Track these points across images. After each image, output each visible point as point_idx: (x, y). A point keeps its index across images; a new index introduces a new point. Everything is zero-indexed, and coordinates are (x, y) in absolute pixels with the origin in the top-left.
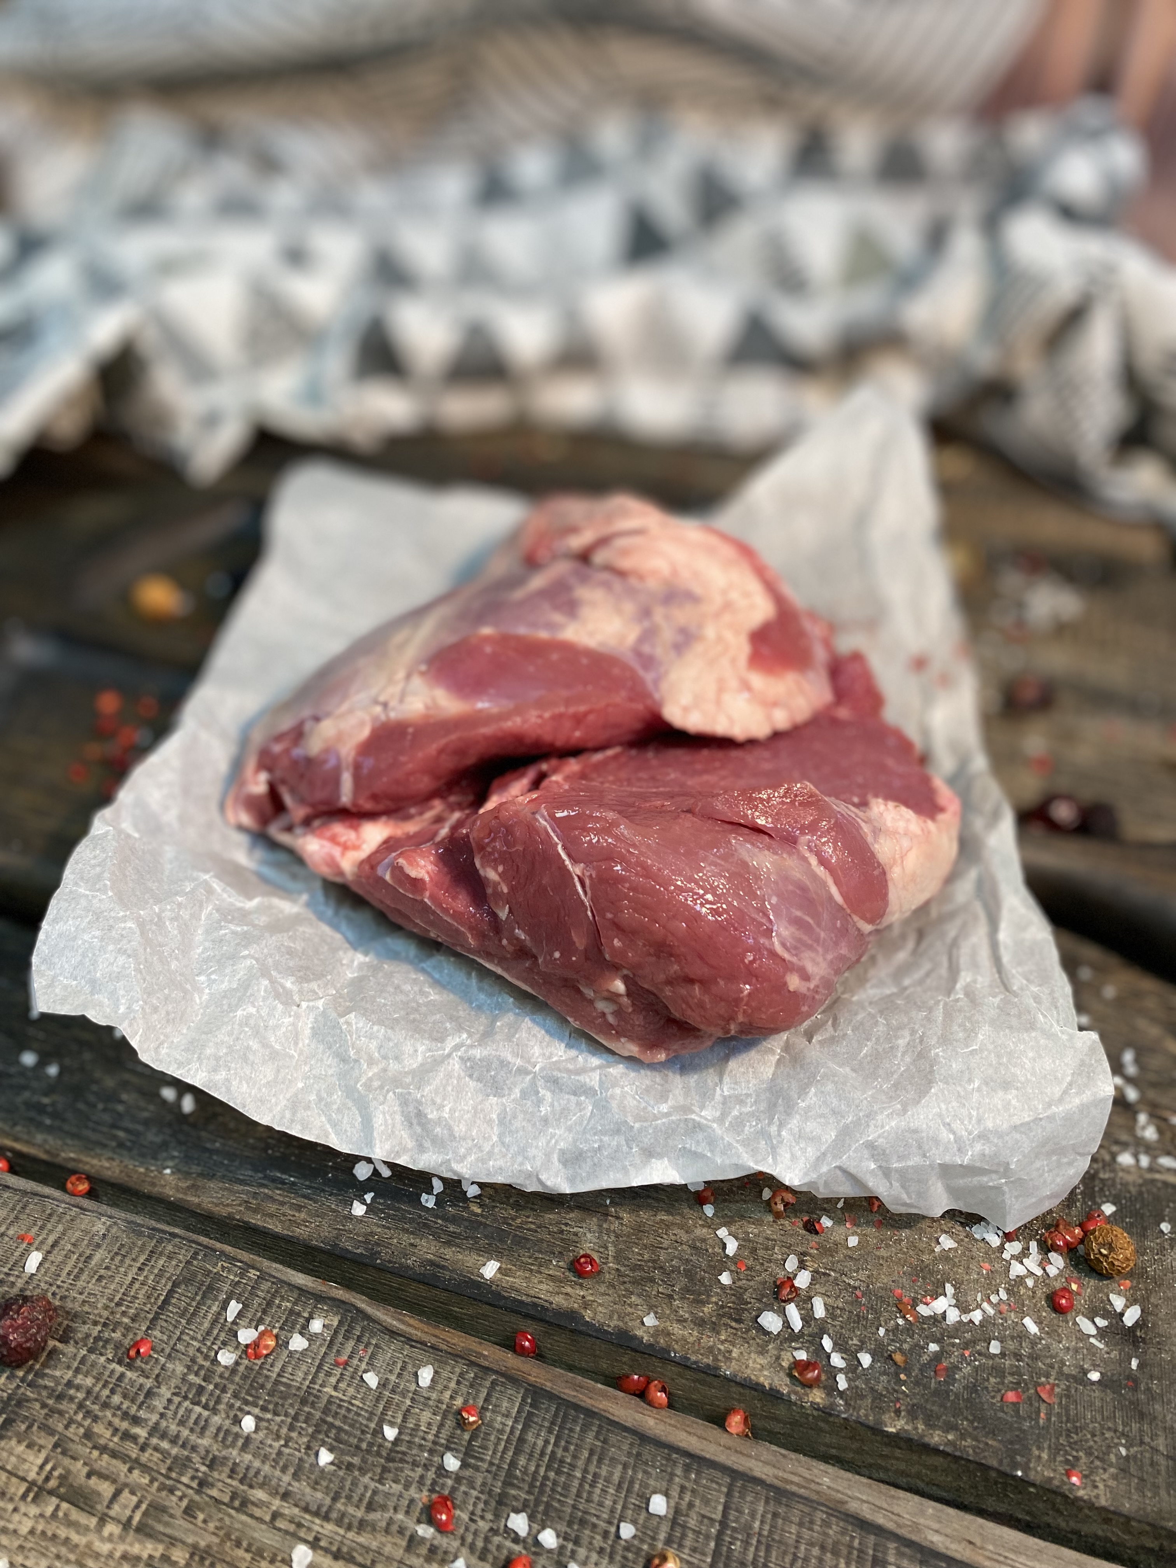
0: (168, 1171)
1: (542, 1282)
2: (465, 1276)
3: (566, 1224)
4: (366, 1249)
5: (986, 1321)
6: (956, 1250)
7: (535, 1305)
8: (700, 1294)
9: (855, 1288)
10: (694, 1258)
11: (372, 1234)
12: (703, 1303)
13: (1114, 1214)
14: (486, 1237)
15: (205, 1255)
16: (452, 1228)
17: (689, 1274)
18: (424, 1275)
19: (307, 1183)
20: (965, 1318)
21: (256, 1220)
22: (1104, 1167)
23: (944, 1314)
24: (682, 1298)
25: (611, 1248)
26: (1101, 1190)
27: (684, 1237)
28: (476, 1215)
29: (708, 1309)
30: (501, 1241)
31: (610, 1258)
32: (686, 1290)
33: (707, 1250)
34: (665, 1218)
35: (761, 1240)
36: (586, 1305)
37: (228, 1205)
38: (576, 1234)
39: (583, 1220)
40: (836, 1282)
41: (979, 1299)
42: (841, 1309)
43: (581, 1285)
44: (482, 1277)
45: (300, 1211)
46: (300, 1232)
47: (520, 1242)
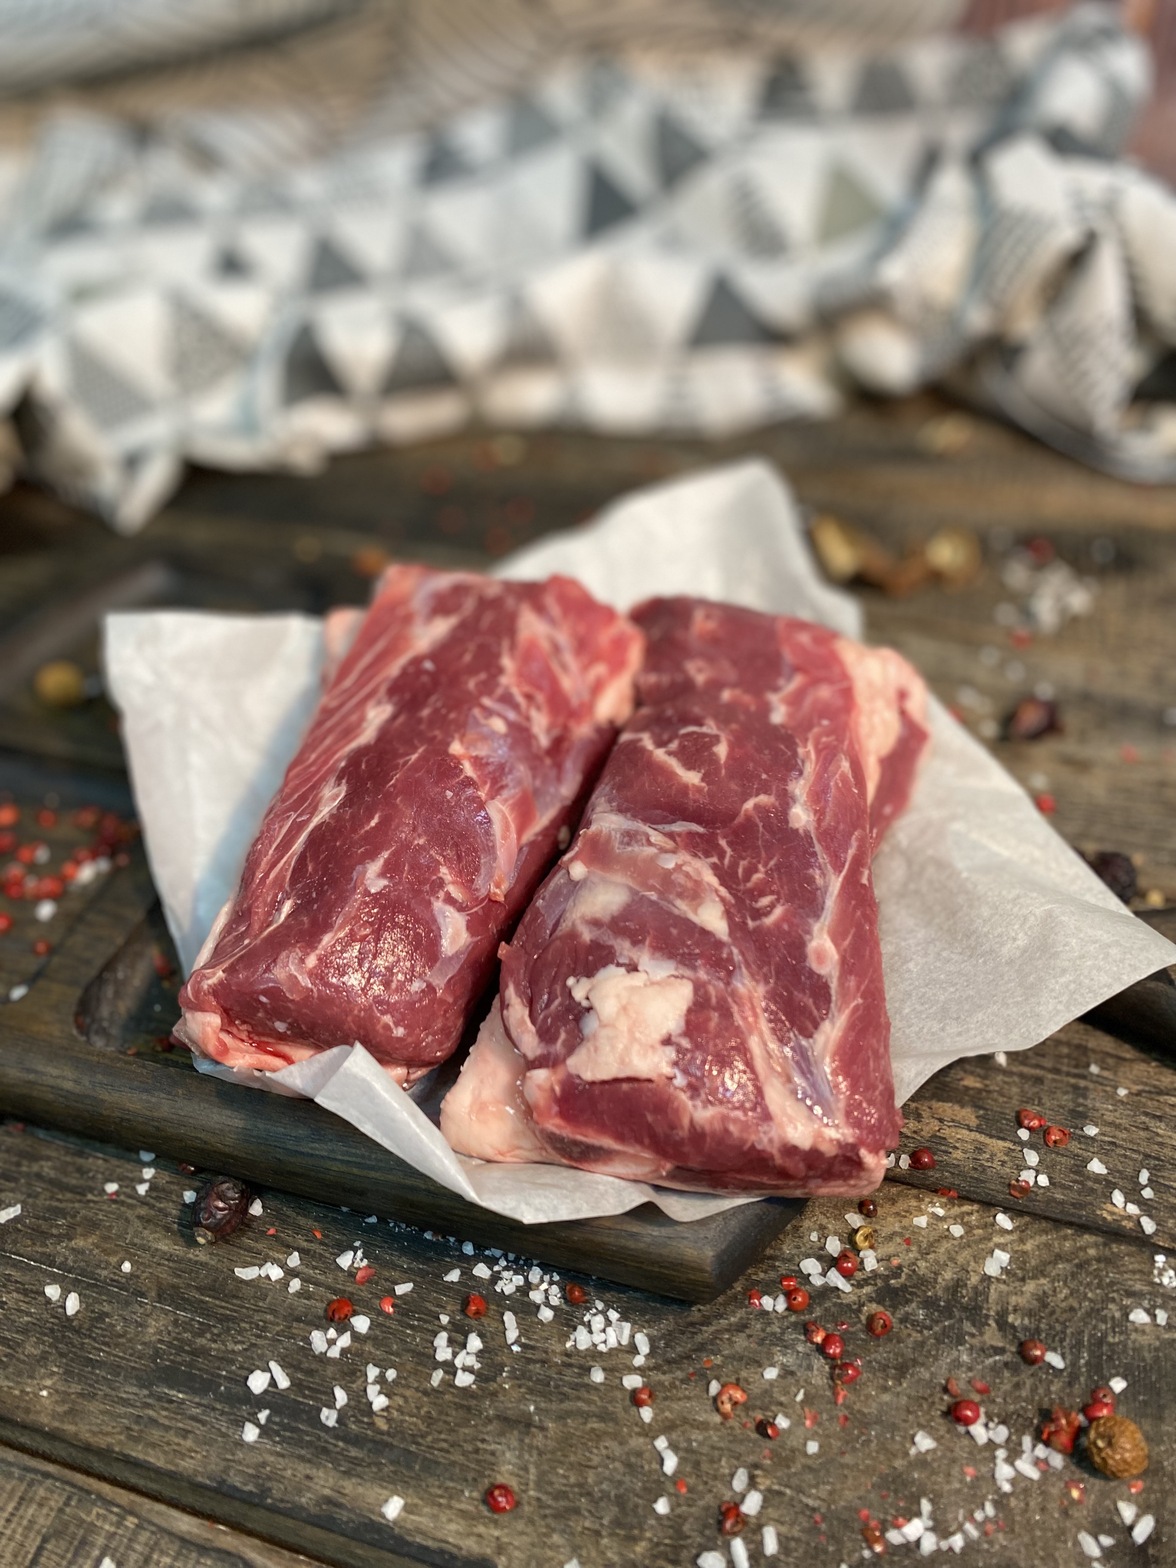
0: (44, 1393)
1: (450, 1520)
2: (364, 1516)
3: (483, 1441)
4: (257, 1485)
5: (970, 1546)
6: (934, 1451)
7: (442, 1552)
8: (632, 1527)
9: (814, 1510)
10: (627, 1479)
11: (264, 1464)
12: (634, 1540)
13: (1124, 1391)
14: (392, 1462)
15: (80, 1501)
16: (354, 1452)
17: (621, 1501)
18: (319, 1517)
19: (197, 1400)
20: (944, 1545)
21: (137, 1452)
22: (1113, 1328)
23: (918, 1542)
24: (612, 1535)
25: (532, 1470)
26: (1110, 1358)
27: (617, 1449)
28: (382, 1433)
29: (641, 1548)
30: (410, 1468)
31: (532, 1485)
32: (617, 1523)
33: (642, 1467)
34: (596, 1425)
35: (705, 1450)
36: (500, 1549)
37: (107, 1434)
38: (493, 1453)
39: (502, 1434)
40: (791, 1502)
41: (961, 1518)
42: (797, 1540)
43: (496, 1523)
44: (383, 1516)
45: (185, 1438)
46: (186, 1465)
47: (430, 1466)
